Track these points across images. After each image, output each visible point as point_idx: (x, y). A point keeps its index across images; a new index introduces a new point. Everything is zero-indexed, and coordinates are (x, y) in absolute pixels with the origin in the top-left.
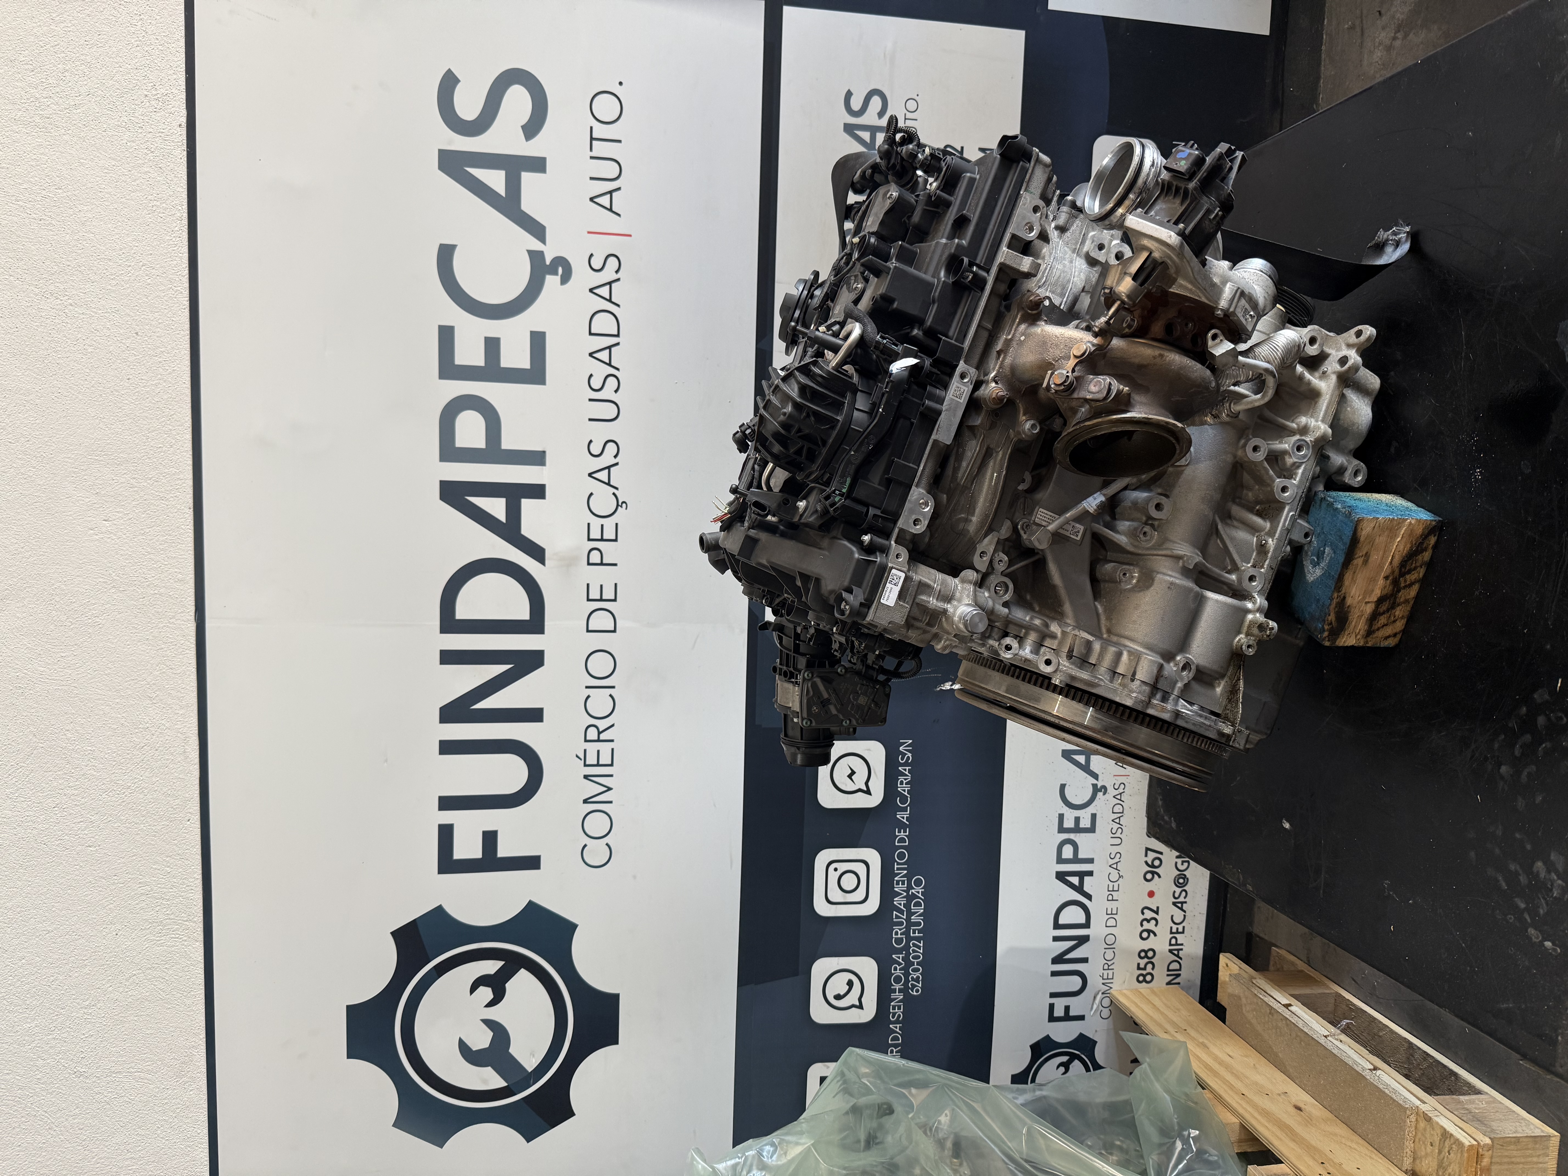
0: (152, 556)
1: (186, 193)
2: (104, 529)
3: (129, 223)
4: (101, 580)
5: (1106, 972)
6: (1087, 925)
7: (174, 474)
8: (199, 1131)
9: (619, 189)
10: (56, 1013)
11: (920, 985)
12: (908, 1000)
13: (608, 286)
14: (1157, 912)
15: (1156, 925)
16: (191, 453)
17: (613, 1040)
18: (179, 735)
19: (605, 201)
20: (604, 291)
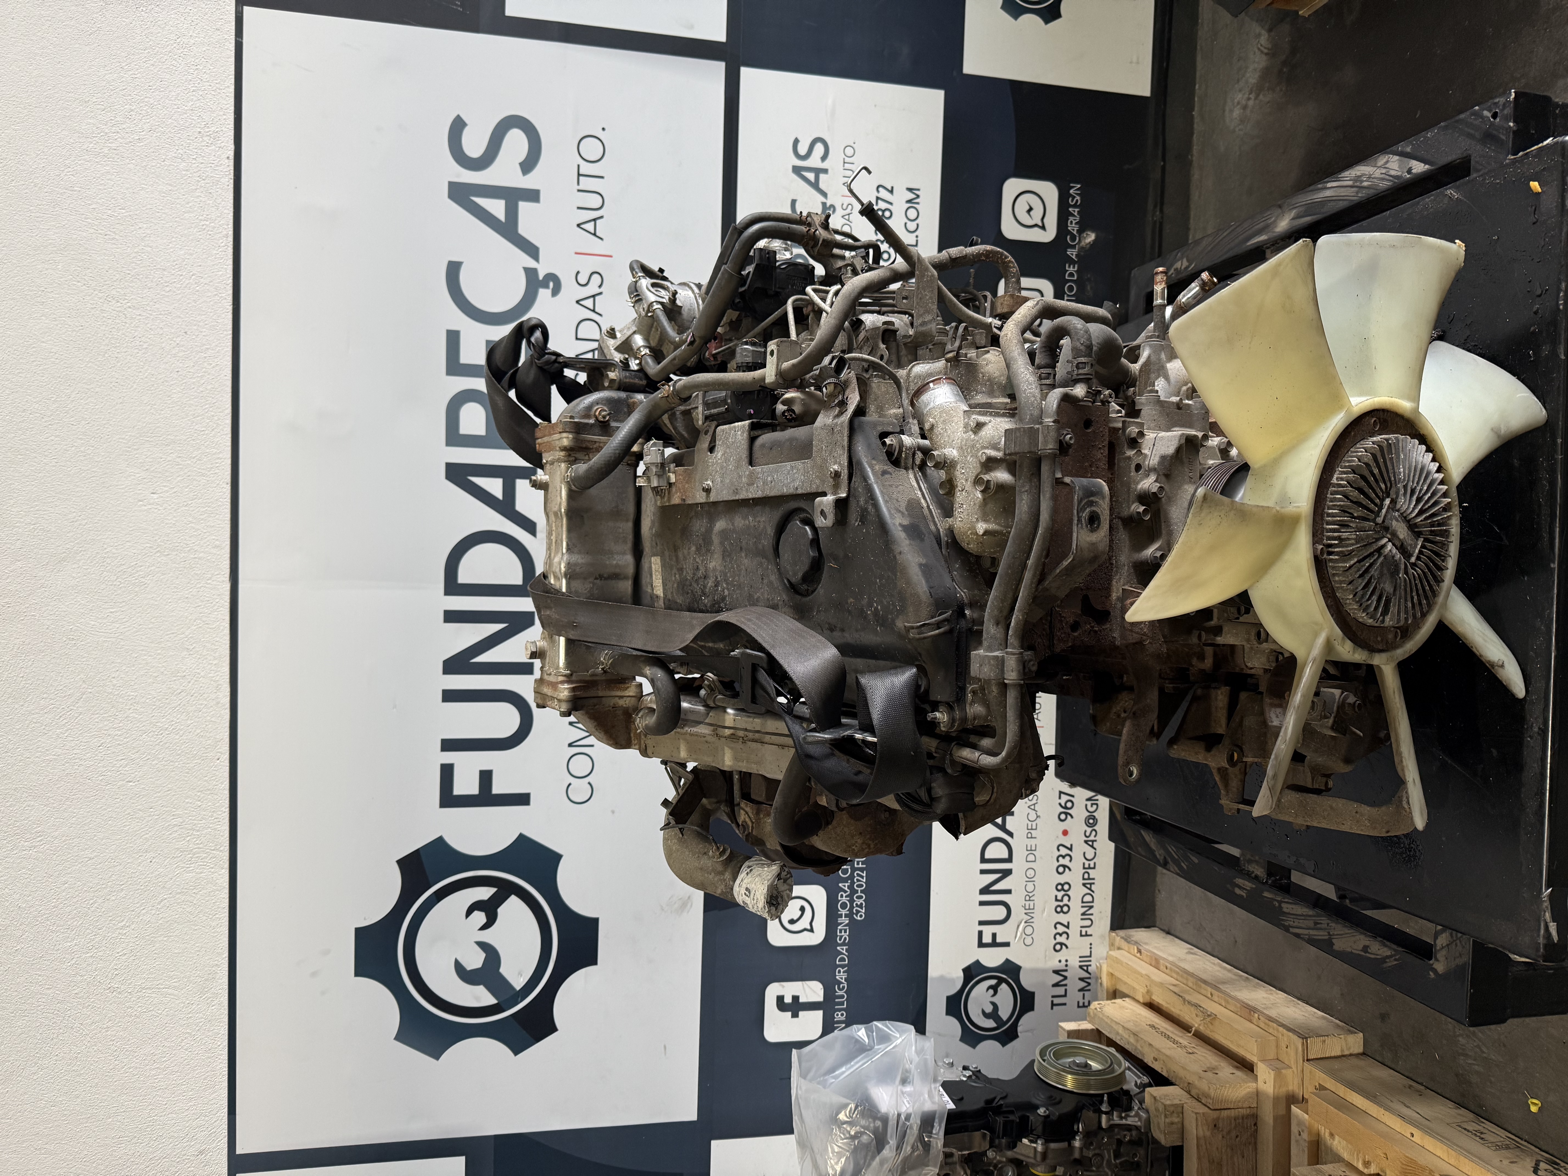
0: (193, 525)
1: (232, 214)
2: (152, 501)
3: (183, 239)
4: (148, 545)
5: (1027, 903)
6: (1009, 860)
7: (214, 454)
8: (219, 1043)
9: (602, 217)
10: (94, 934)
11: (864, 911)
12: (853, 923)
13: (592, 299)
14: (1071, 849)
15: (1071, 861)
16: (230, 435)
17: (592, 960)
18: (212, 683)
19: (590, 227)
20: (589, 303)
